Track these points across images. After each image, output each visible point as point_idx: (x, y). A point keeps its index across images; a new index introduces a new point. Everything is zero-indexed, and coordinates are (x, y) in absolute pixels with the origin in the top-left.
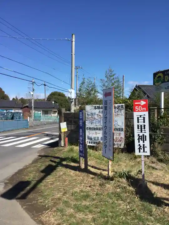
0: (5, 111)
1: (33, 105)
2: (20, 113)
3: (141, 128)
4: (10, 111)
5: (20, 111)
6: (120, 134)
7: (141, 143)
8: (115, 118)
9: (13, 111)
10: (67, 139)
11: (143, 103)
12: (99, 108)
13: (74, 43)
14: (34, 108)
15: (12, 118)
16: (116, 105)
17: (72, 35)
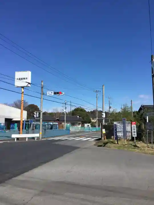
0: (46, 124)
1: (65, 119)
2: (57, 124)
3: (134, 129)
4: (50, 123)
5: (57, 123)
6: (129, 134)
7: (134, 133)
8: (127, 127)
9: (52, 124)
10: (105, 137)
11: (134, 123)
12: (120, 123)
13: (104, 89)
14: (66, 121)
15: (51, 128)
16: (127, 122)
17: (103, 85)
